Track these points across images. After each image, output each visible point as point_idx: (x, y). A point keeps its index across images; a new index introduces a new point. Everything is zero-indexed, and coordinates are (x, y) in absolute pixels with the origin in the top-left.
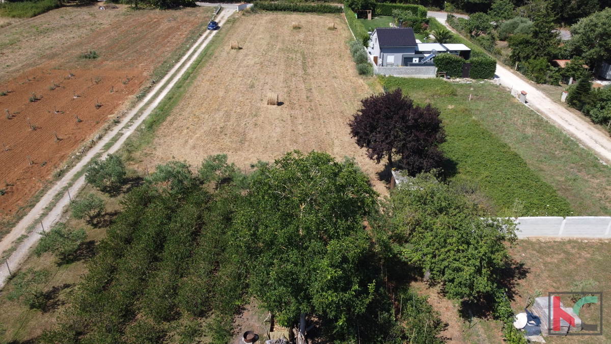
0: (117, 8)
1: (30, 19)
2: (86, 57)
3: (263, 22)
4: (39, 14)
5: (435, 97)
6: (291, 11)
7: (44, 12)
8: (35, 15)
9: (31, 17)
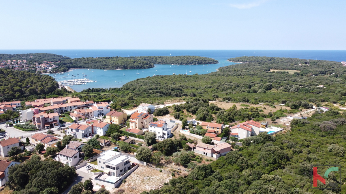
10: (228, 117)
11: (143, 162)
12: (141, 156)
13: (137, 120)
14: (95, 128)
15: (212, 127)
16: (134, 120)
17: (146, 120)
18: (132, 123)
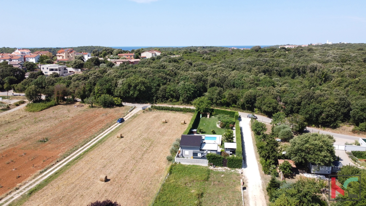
0: (83, 106)
1: (38, 113)
2: (41, 141)
3: (151, 117)
4: (44, 109)
5: (195, 181)
6: (170, 110)
7: (47, 108)
8: (42, 110)
9: (39, 111)
10: (138, 52)
11: (77, 69)
12: (76, 64)
13: (64, 53)
14: (27, 59)
15: (126, 56)
16: (61, 54)
17: (72, 53)
18: (59, 56)
